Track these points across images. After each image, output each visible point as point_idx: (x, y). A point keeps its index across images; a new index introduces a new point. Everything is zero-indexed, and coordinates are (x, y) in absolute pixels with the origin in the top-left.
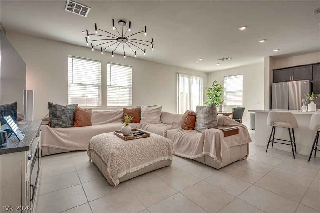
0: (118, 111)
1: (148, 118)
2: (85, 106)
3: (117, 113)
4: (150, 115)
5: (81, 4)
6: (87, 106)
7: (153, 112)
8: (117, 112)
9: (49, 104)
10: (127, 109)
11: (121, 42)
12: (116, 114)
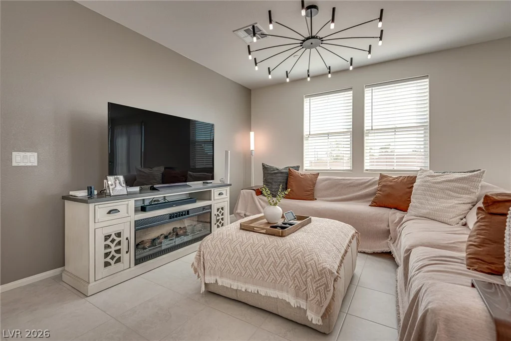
0: (370, 180)
1: (421, 203)
2: (328, 168)
3: (367, 184)
4: (431, 196)
5: (247, 27)
6: (332, 169)
7: (442, 189)
8: (368, 182)
9: (263, 165)
10: (386, 177)
11: (310, 48)
12: (363, 186)
